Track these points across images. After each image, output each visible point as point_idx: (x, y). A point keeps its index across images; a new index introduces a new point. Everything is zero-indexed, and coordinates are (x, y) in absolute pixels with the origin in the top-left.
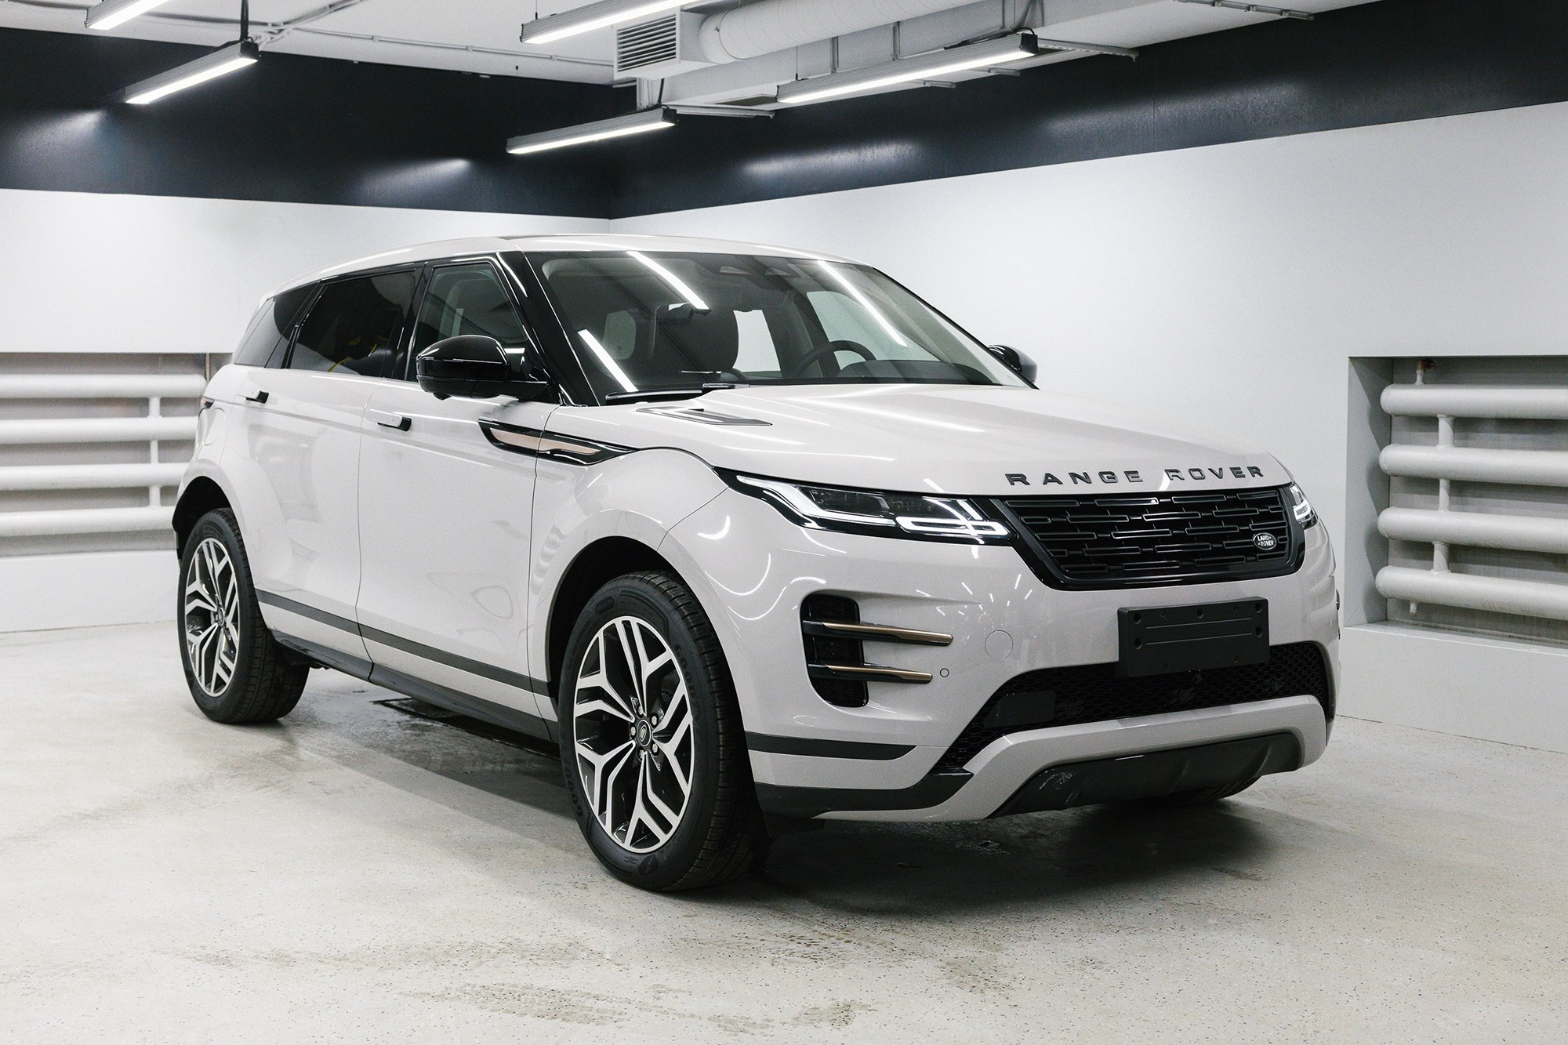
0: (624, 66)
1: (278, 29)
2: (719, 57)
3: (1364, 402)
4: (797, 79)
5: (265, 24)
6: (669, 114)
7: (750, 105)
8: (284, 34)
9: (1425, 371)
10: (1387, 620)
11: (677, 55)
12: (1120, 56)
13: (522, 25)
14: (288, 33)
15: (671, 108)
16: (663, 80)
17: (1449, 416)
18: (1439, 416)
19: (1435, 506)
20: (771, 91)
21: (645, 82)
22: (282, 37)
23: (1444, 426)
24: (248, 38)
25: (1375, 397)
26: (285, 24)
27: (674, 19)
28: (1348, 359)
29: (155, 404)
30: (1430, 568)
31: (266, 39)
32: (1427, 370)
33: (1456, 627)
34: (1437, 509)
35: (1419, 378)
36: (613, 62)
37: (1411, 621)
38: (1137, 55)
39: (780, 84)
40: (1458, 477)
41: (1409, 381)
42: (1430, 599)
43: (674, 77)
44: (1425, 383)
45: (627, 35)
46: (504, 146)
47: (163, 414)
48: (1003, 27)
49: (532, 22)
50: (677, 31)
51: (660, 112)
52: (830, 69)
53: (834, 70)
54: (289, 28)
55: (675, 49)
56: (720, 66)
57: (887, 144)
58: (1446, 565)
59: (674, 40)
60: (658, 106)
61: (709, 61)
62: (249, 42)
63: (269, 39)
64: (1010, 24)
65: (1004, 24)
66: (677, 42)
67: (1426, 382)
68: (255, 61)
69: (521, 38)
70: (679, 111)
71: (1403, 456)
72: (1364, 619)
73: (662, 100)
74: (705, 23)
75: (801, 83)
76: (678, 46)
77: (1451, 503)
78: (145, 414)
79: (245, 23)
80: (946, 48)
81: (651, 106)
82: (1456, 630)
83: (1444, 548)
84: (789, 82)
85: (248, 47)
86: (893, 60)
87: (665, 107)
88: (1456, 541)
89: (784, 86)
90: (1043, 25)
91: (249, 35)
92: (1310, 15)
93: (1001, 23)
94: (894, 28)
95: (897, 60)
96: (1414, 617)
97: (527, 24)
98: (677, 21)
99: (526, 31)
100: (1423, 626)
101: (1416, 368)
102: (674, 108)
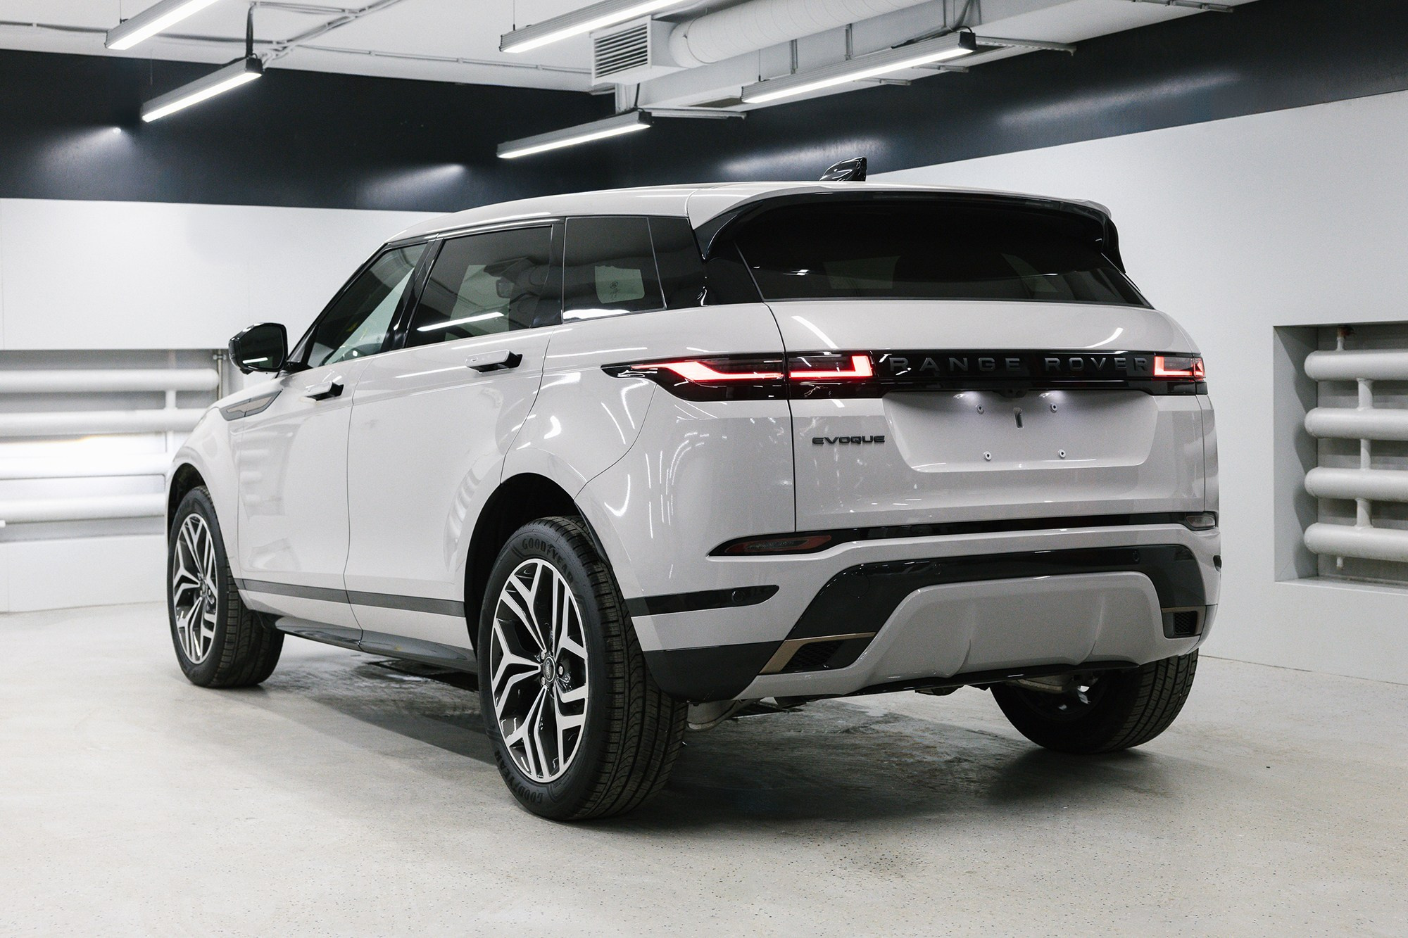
0: (601, 73)
1: (282, 47)
2: (687, 62)
3: (1290, 369)
4: (760, 80)
5: (270, 42)
6: (645, 117)
7: (722, 107)
8: (286, 51)
9: (1345, 338)
10: (1318, 575)
11: (649, 61)
12: (1059, 51)
13: (502, 36)
14: (292, 50)
15: (646, 111)
16: (638, 85)
17: (1367, 379)
18: (1358, 379)
19: (1356, 465)
20: (737, 93)
21: (623, 87)
22: (287, 54)
23: (1363, 389)
24: (252, 54)
25: (1299, 364)
26: (288, 41)
27: (646, 28)
28: (1272, 328)
29: (171, 397)
30: (1354, 524)
31: (272, 56)
32: (1347, 337)
33: (1381, 580)
34: (1359, 467)
35: (1339, 345)
36: (590, 69)
37: (1340, 576)
38: (1075, 49)
39: (744, 85)
40: (1377, 437)
41: (1331, 348)
42: (1355, 554)
43: (649, 82)
44: (1345, 349)
45: (603, 44)
46: (495, 151)
47: (179, 406)
48: (945, 26)
49: (510, 33)
50: (649, 39)
51: (636, 115)
52: (790, 71)
53: (793, 71)
54: (292, 45)
55: (646, 55)
56: (690, 70)
57: (850, 141)
58: (1368, 521)
59: (646, 47)
60: (635, 109)
61: (679, 66)
62: (254, 59)
63: (274, 57)
64: (951, 22)
65: (945, 22)
66: (649, 49)
67: (1347, 348)
68: (259, 75)
69: (500, 48)
70: (655, 114)
71: (1326, 419)
72: (1295, 574)
73: (638, 104)
74: (674, 31)
75: (764, 83)
76: (649, 53)
77: (1372, 462)
78: (162, 406)
79: (250, 41)
80: (893, 48)
81: (628, 109)
82: (1382, 583)
83: (1366, 504)
84: (752, 83)
85: (253, 63)
86: (847, 59)
87: (641, 110)
88: (1377, 498)
89: (748, 87)
90: (980, 23)
91: (254, 52)
92: (1229, 7)
93: (942, 23)
94: (847, 31)
95: (849, 59)
96: (1342, 571)
97: (505, 35)
98: (648, 30)
99: (505, 41)
100: (1351, 580)
101: (1336, 336)
102: (649, 111)
